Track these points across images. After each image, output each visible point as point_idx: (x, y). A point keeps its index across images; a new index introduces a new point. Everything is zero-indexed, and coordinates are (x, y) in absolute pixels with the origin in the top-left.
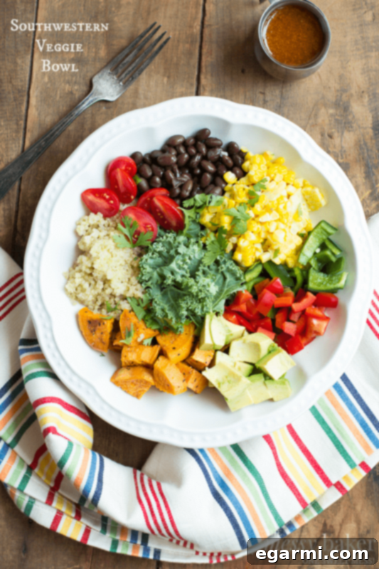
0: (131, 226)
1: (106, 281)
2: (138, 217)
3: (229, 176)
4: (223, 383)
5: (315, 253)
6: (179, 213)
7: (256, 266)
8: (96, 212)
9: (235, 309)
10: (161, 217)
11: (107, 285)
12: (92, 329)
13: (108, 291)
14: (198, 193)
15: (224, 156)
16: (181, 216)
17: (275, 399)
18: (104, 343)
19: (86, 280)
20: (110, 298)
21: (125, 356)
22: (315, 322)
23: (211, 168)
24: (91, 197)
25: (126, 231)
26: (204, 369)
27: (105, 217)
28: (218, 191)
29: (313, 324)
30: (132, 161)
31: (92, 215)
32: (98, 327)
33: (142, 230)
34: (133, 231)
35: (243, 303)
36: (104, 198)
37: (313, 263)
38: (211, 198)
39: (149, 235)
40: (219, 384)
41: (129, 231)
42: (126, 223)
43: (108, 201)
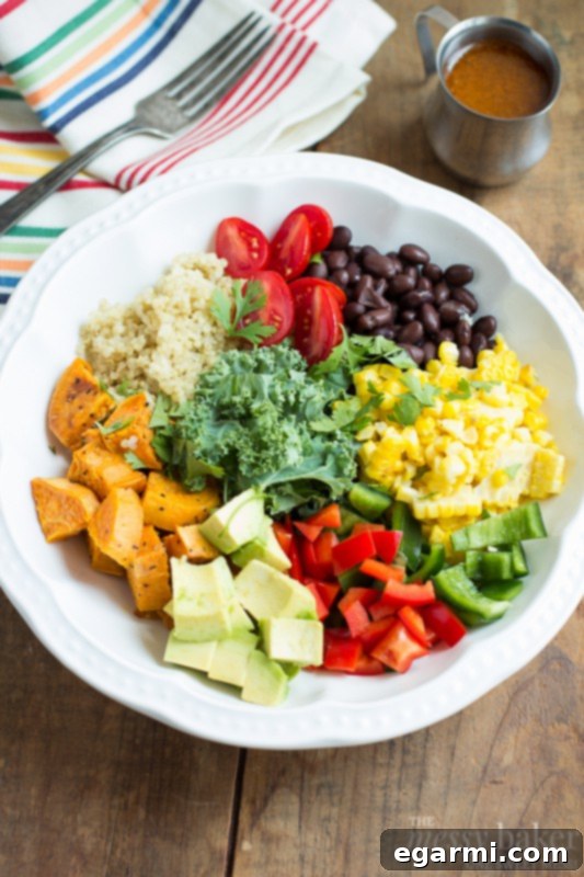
0: (252, 301)
1: (151, 344)
2: (274, 295)
3: (449, 349)
4: (190, 599)
5: (485, 549)
6: (336, 331)
7: (383, 494)
8: (220, 256)
9: (301, 526)
10: (306, 328)
11: (148, 351)
12: (74, 392)
13: (142, 360)
14: (387, 337)
15: (464, 321)
16: (335, 340)
17: (245, 694)
18: (70, 425)
19: (125, 324)
20: (136, 378)
21: (84, 453)
22: (402, 635)
23: (433, 319)
24: (232, 232)
25: (240, 302)
26: (178, 556)
27: (228, 271)
28: (417, 352)
29: (397, 637)
30: (330, 234)
31: (213, 256)
32: (84, 394)
33: (264, 317)
34: (250, 310)
35: (318, 525)
36: (249, 244)
37: (471, 558)
38: (399, 353)
39: (268, 331)
40: (182, 596)
41: (245, 308)
42: (249, 291)
43: (250, 249)
